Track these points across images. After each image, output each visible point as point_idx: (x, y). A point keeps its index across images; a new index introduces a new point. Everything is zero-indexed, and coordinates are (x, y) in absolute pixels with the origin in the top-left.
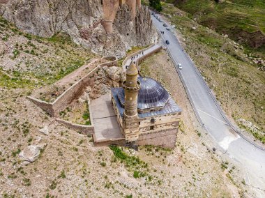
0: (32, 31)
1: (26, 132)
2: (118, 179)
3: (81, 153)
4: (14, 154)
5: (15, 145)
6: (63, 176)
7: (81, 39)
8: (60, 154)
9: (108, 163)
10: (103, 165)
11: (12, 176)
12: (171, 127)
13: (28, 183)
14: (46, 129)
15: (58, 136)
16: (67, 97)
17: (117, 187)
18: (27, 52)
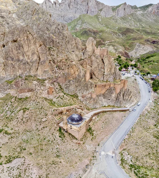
0: (67, 92)
1: (46, 115)
2: (55, 134)
3: (53, 125)
4: (42, 119)
5: (43, 117)
6: (46, 127)
7: (81, 98)
8: (49, 123)
9: (56, 130)
10: (55, 130)
11: (39, 122)
12: (76, 131)
13: (40, 125)
14: (50, 117)
15: (51, 119)
16: (58, 112)
17: (54, 136)
18: (61, 98)
